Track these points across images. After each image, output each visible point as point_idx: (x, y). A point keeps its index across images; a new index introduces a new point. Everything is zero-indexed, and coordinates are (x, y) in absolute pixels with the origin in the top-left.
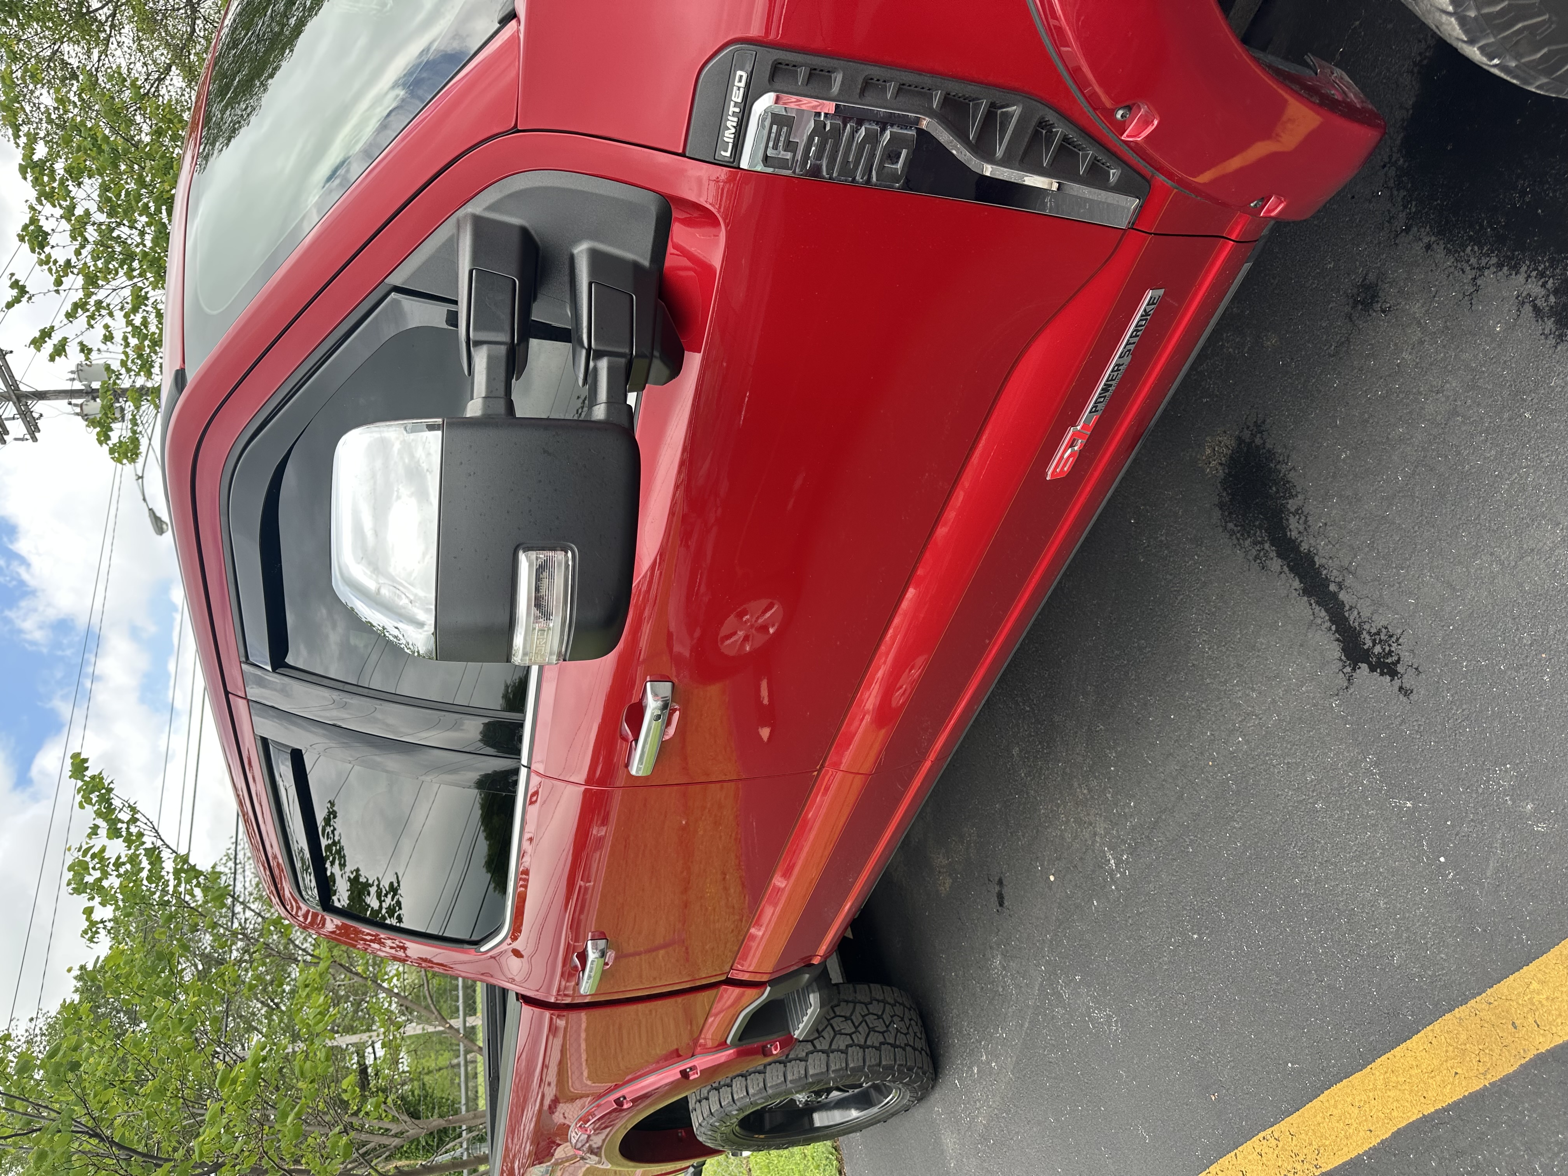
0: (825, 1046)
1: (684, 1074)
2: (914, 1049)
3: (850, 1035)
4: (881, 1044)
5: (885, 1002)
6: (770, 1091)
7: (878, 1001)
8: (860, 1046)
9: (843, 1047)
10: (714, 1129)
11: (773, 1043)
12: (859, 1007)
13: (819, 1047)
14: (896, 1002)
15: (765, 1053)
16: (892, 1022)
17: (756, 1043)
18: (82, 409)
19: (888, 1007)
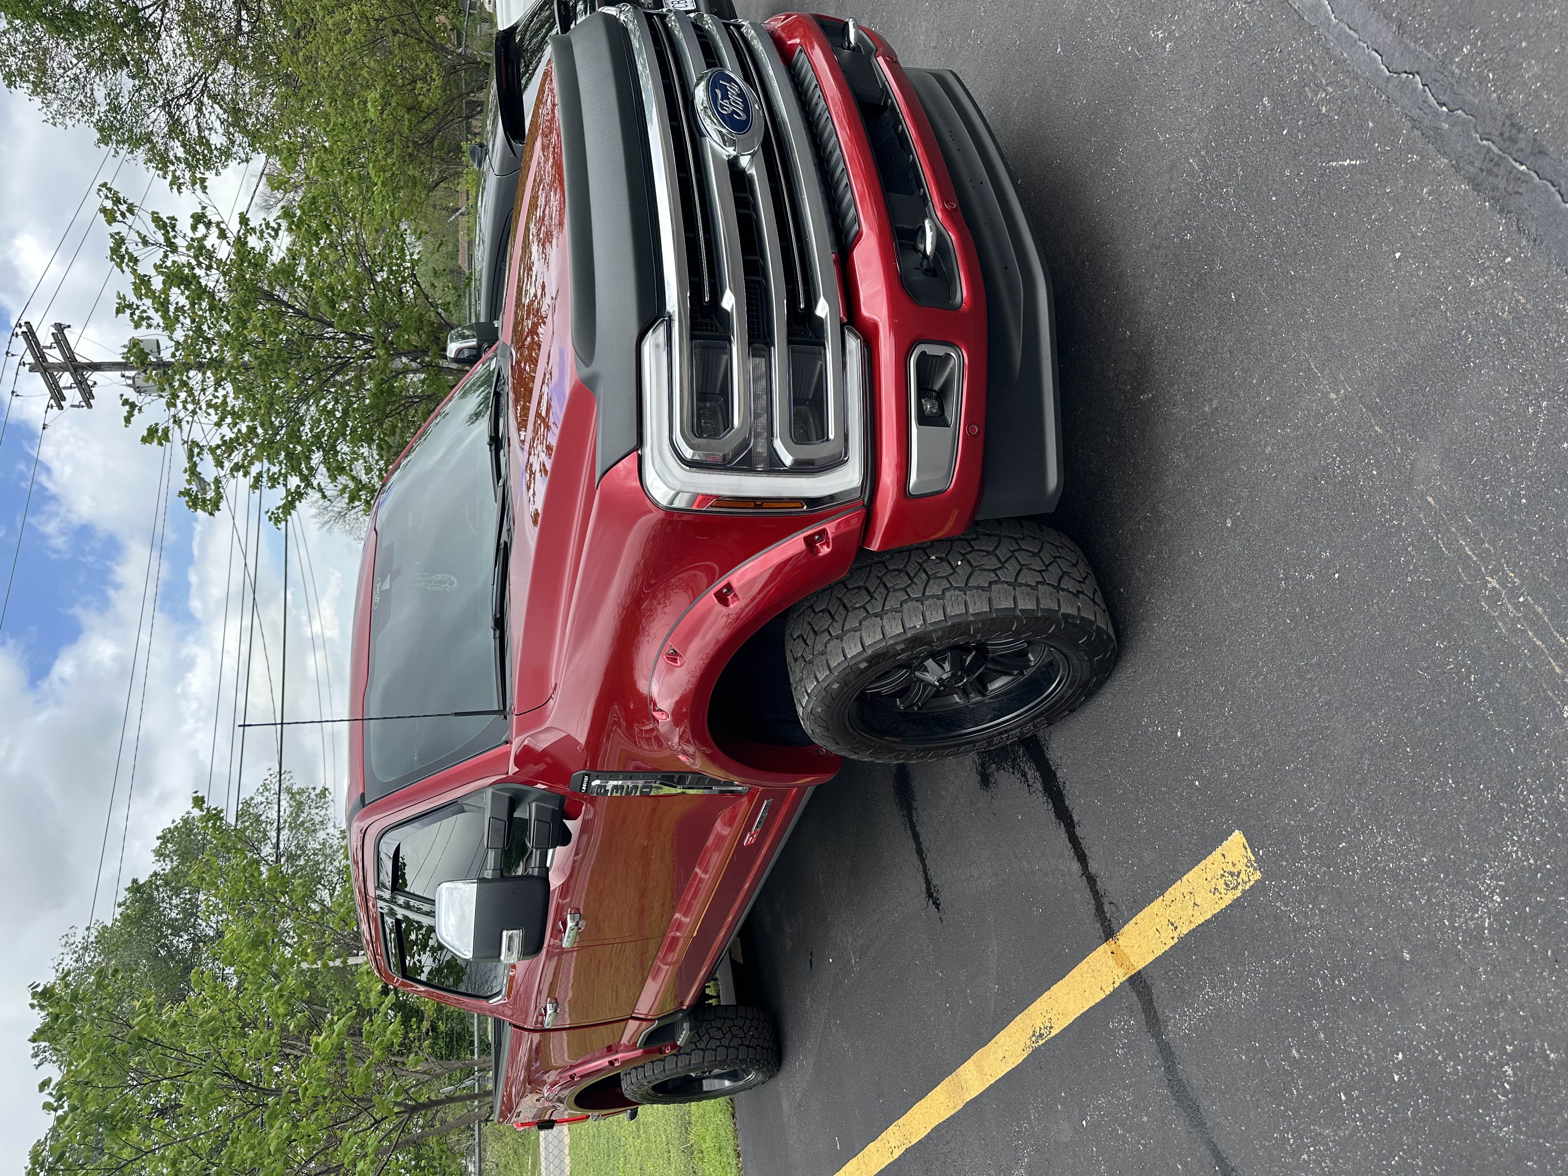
0: (703, 1046)
1: (611, 1063)
2: (763, 1048)
3: (720, 1040)
4: (740, 1045)
5: (746, 1018)
6: (667, 1073)
7: (742, 1017)
8: (725, 1047)
9: (714, 1047)
10: (635, 1093)
11: (666, 1046)
12: (727, 1021)
13: (699, 1047)
14: (754, 1017)
15: (661, 1051)
16: (749, 1031)
17: (655, 1046)
18: (134, 382)
19: (748, 1021)
